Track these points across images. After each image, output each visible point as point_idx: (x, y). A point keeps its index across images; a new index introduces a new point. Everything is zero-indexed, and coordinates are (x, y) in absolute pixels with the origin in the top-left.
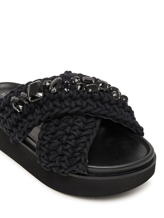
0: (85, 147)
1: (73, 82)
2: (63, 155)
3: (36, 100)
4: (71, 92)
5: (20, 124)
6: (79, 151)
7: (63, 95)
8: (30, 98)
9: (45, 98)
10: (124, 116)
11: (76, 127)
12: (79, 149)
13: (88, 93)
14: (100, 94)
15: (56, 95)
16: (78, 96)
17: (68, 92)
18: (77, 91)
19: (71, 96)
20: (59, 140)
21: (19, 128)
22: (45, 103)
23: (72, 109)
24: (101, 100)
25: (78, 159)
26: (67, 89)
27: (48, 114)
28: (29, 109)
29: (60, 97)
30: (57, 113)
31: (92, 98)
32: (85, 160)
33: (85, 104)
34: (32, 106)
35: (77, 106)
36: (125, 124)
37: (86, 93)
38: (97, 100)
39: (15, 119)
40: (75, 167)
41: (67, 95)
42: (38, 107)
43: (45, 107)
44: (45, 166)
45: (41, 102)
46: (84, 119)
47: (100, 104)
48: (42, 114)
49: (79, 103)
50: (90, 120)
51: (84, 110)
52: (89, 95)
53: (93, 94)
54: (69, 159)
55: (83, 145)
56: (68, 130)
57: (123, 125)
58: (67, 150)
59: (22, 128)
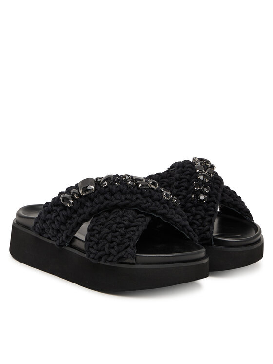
0: (134, 235)
1: (124, 179)
2: (112, 242)
3: (87, 193)
4: (122, 187)
5: (69, 221)
6: (129, 238)
7: (114, 188)
8: (81, 190)
9: (96, 191)
10: (175, 216)
11: (126, 218)
12: (128, 235)
13: (139, 188)
14: (150, 192)
15: (107, 189)
16: (128, 191)
17: (119, 186)
18: (127, 186)
19: (121, 191)
20: (109, 229)
21: (68, 225)
22: (96, 197)
23: (122, 201)
24: (151, 197)
25: (127, 244)
26: (118, 183)
27: (98, 206)
28: (79, 203)
29: (110, 191)
30: (108, 204)
31: (142, 193)
32: (134, 247)
33: (134, 197)
34: (83, 199)
35: (126, 199)
36: (176, 226)
37: (136, 188)
38: (147, 197)
39: (64, 215)
40: (124, 252)
41: (118, 189)
42: (89, 200)
43: (96, 200)
44: (93, 258)
45: (92, 195)
46: (134, 213)
47: (150, 200)
48: (92, 207)
49: (129, 196)
50: (140, 215)
51: (134, 203)
52: (139, 191)
53: (143, 190)
54: (118, 245)
55: (132, 233)
56: (118, 220)
57: (174, 226)
58: (116, 237)
59: (70, 224)
